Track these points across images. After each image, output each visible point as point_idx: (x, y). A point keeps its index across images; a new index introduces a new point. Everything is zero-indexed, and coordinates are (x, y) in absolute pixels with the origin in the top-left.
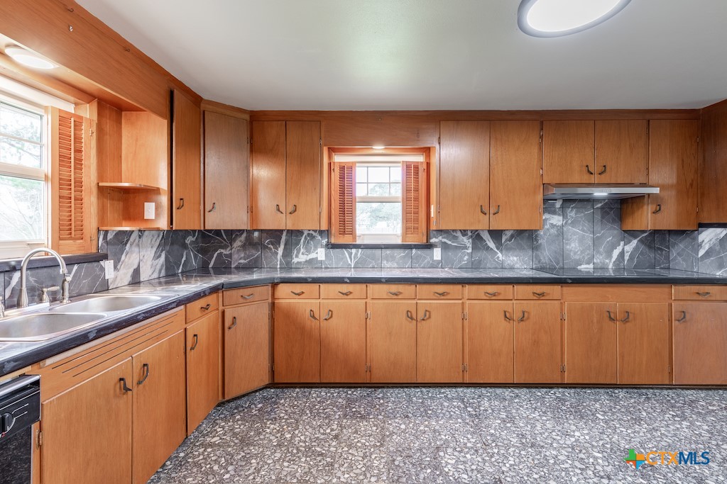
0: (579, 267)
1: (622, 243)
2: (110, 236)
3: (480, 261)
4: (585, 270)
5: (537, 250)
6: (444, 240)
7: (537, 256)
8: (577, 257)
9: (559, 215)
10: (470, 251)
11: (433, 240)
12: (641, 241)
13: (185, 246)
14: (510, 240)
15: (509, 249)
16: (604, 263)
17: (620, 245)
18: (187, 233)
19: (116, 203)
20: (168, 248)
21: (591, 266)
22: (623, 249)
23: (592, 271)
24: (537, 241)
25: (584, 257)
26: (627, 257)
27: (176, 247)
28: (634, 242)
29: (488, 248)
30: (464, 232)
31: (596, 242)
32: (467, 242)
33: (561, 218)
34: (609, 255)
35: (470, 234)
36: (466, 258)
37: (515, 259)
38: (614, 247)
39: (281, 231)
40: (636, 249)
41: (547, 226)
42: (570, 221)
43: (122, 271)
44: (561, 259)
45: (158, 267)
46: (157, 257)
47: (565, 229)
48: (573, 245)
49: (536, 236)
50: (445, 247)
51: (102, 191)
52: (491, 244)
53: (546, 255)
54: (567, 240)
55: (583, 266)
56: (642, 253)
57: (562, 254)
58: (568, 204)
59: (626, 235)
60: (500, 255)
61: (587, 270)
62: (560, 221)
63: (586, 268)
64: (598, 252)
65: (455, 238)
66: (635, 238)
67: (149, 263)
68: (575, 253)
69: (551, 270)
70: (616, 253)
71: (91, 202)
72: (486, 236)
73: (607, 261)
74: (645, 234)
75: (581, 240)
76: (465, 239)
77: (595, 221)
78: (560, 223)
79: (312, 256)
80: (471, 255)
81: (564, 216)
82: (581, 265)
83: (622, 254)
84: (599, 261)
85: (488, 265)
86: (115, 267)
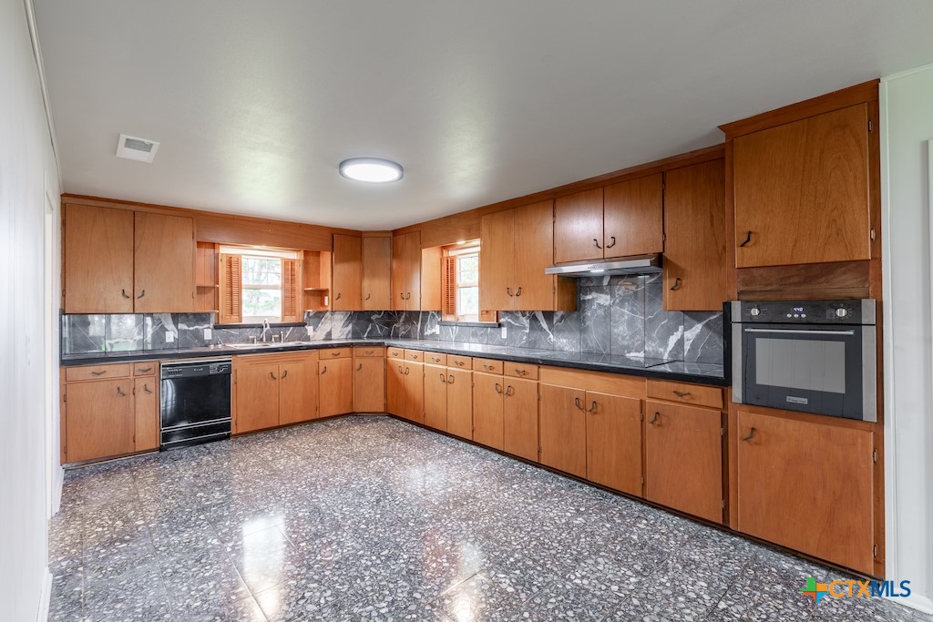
0: (627, 355)
1: (681, 328)
2: (311, 315)
3: (535, 342)
4: (635, 359)
5: (584, 333)
6: (509, 320)
7: (585, 340)
8: (625, 343)
9: (606, 294)
10: (527, 331)
11: (502, 320)
12: (707, 326)
13: (370, 321)
14: (560, 322)
15: (559, 331)
16: (657, 353)
17: (677, 330)
18: (373, 312)
19: (316, 298)
20: (354, 321)
21: (642, 354)
22: (683, 336)
23: (642, 360)
24: (584, 322)
25: (633, 343)
26: (687, 347)
27: (362, 321)
28: (698, 328)
29: (542, 329)
30: (523, 313)
31: (648, 325)
32: (526, 322)
33: (608, 297)
34: (664, 343)
35: (528, 315)
36: (525, 337)
37: (565, 341)
38: (670, 332)
39: (428, 312)
40: (699, 337)
41: (594, 307)
42: (617, 301)
43: (319, 333)
44: (608, 344)
45: (346, 332)
46: (345, 325)
47: (612, 309)
48: (621, 328)
49: (584, 318)
50: (510, 327)
51: (306, 293)
52: (544, 325)
53: (594, 338)
54: (615, 322)
55: (633, 354)
56: (708, 343)
57: (609, 338)
58: (615, 281)
59: (686, 317)
60: (551, 336)
61: (637, 359)
62: (606, 300)
63: (636, 356)
64: (650, 338)
65: (517, 318)
66: (699, 321)
67: (339, 329)
68: (623, 338)
69: (599, 355)
70: (673, 340)
71: (299, 297)
72: (540, 317)
73: (662, 350)
74: (714, 317)
75: (631, 323)
76: (524, 319)
77: (647, 300)
78: (607, 303)
79: (433, 331)
80: (528, 335)
81: (612, 296)
82: (629, 352)
83: (681, 342)
84: (651, 349)
85: (542, 346)
86: (314, 330)
